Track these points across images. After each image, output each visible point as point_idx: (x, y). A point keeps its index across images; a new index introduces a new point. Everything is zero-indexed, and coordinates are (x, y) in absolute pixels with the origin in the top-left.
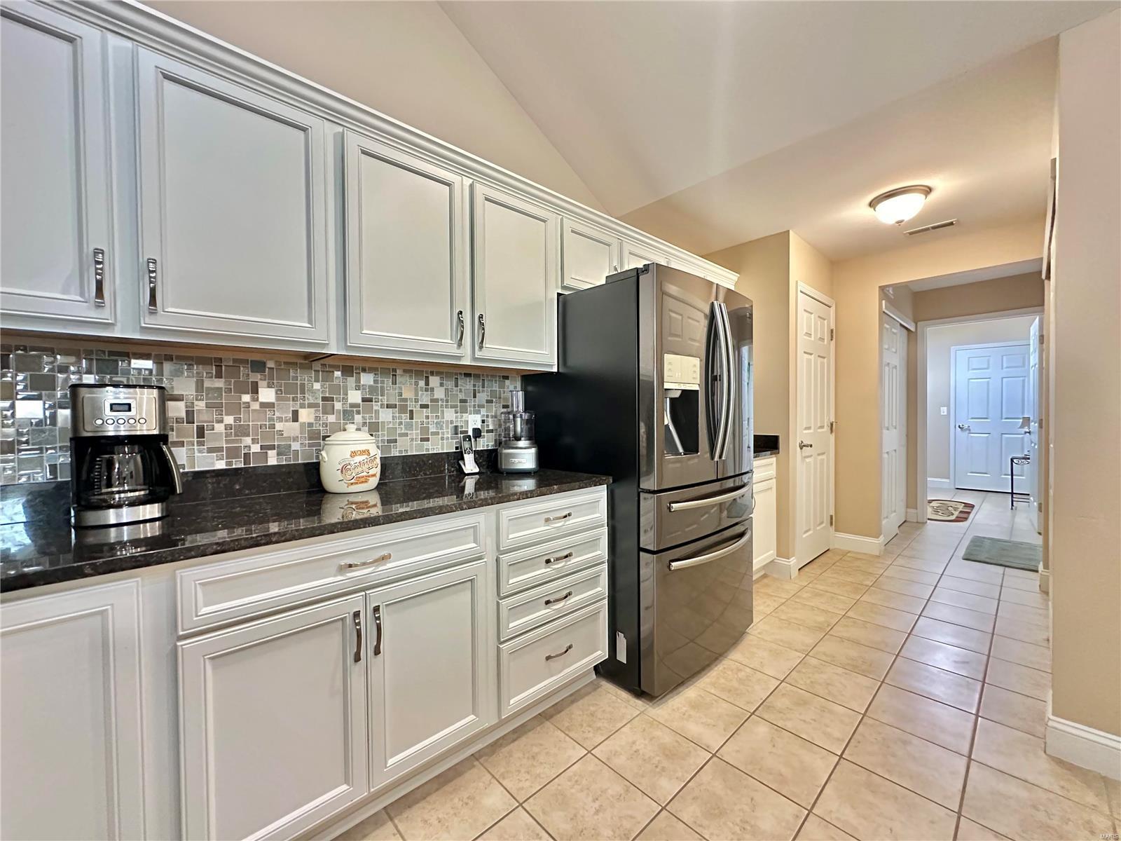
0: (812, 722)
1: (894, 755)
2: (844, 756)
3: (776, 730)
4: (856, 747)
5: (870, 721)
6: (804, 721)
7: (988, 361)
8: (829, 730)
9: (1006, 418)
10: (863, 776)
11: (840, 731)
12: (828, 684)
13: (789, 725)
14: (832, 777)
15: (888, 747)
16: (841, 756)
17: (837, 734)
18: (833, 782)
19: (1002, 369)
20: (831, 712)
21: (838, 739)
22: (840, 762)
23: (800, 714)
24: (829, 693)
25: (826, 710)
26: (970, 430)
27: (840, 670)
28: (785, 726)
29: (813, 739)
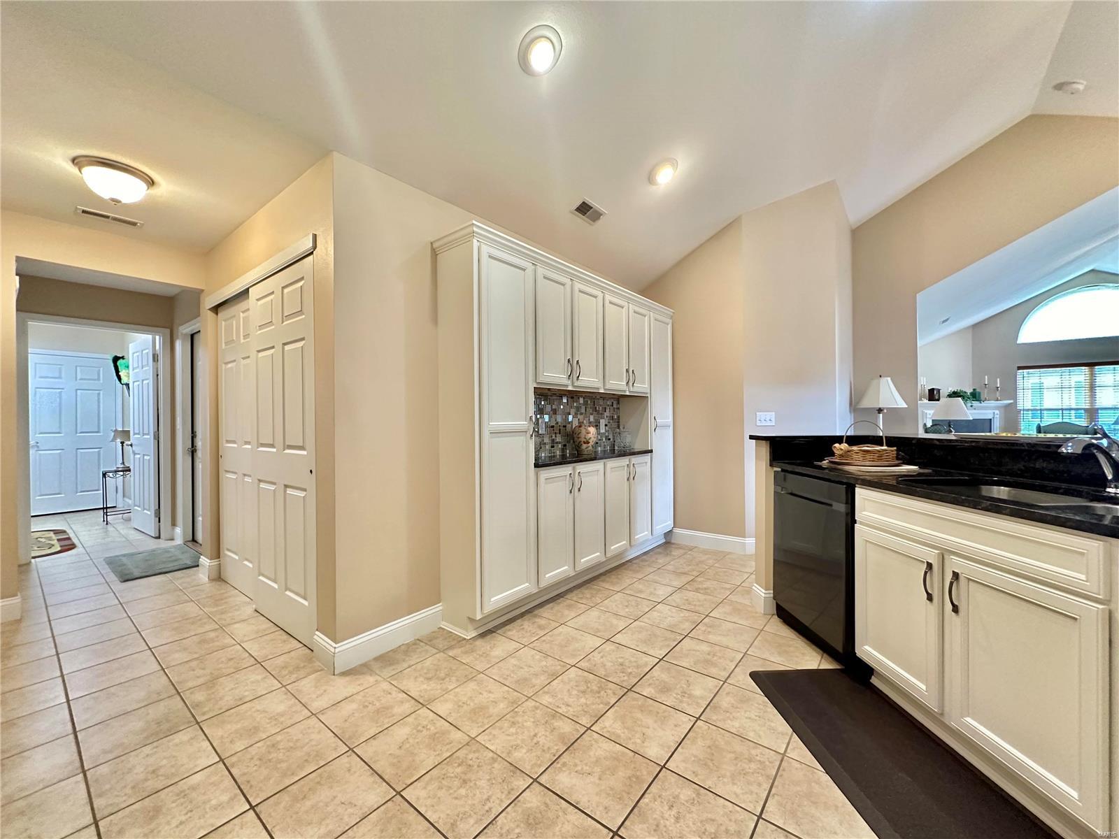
1: (280, 761)
2: (254, 805)
4: (251, 786)
5: (234, 759)
7: (60, 370)
9: (81, 433)
10: (285, 798)
11: (223, 793)
12: (154, 772)
14: (269, 828)
15: (270, 760)
18: (274, 830)
19: (76, 380)
20: (193, 788)
21: (232, 799)
22: (258, 811)
23: (168, 823)
24: (167, 777)
26: (38, 447)
27: (147, 750)
29: (212, 825)
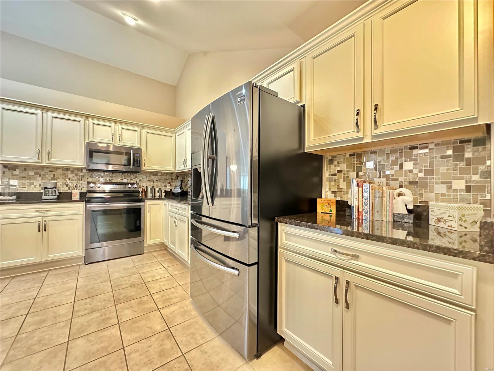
0: (147, 350)
3: (154, 332)
6: (150, 347)
8: (138, 354)
13: (153, 339)
16: (124, 348)
17: (133, 355)
25: (148, 362)
28: (154, 337)
